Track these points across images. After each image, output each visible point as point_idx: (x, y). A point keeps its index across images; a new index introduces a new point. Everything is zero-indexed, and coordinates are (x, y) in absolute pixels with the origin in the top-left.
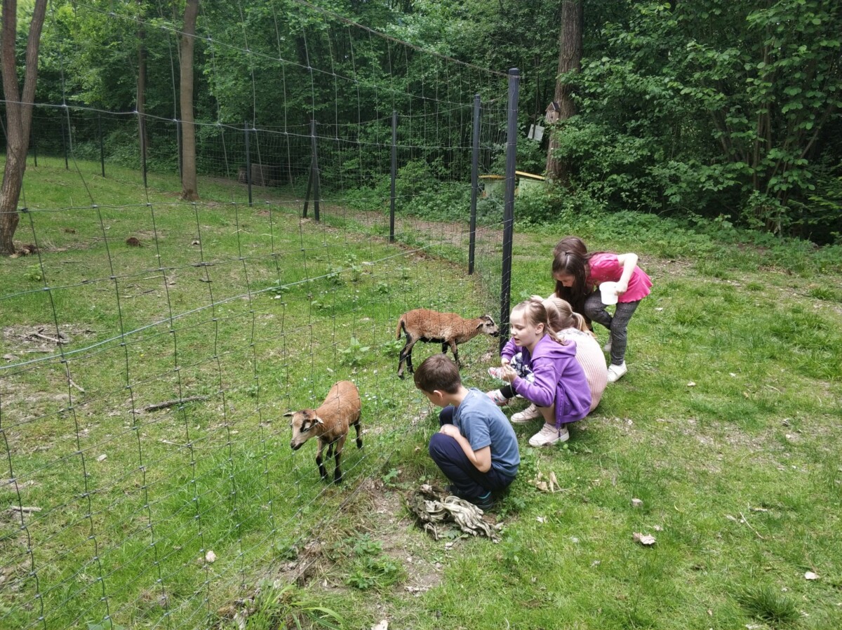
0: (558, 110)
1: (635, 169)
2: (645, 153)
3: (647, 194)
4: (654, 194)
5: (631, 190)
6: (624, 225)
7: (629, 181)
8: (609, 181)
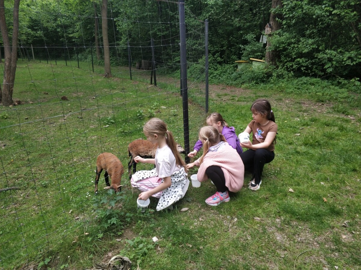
0: (271, 27)
1: (310, 55)
2: (314, 47)
3: (316, 68)
4: (320, 68)
5: (307, 66)
6: (302, 84)
7: (306, 61)
8: (296, 62)
